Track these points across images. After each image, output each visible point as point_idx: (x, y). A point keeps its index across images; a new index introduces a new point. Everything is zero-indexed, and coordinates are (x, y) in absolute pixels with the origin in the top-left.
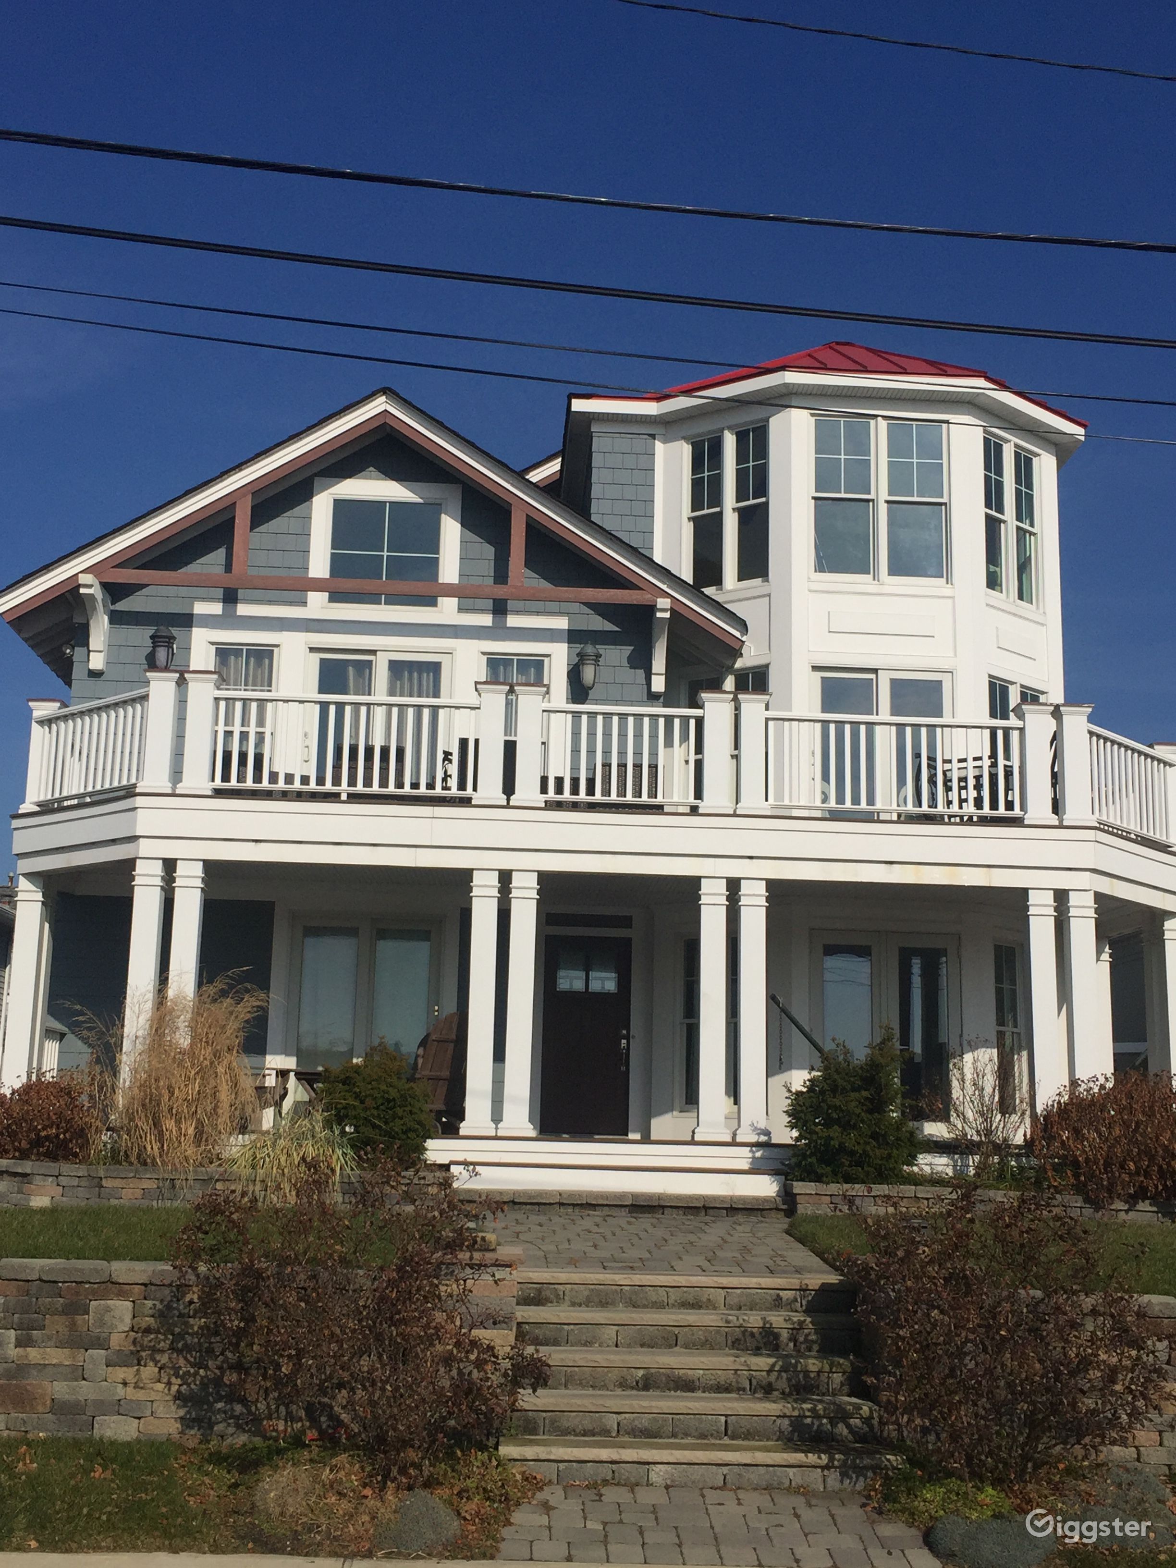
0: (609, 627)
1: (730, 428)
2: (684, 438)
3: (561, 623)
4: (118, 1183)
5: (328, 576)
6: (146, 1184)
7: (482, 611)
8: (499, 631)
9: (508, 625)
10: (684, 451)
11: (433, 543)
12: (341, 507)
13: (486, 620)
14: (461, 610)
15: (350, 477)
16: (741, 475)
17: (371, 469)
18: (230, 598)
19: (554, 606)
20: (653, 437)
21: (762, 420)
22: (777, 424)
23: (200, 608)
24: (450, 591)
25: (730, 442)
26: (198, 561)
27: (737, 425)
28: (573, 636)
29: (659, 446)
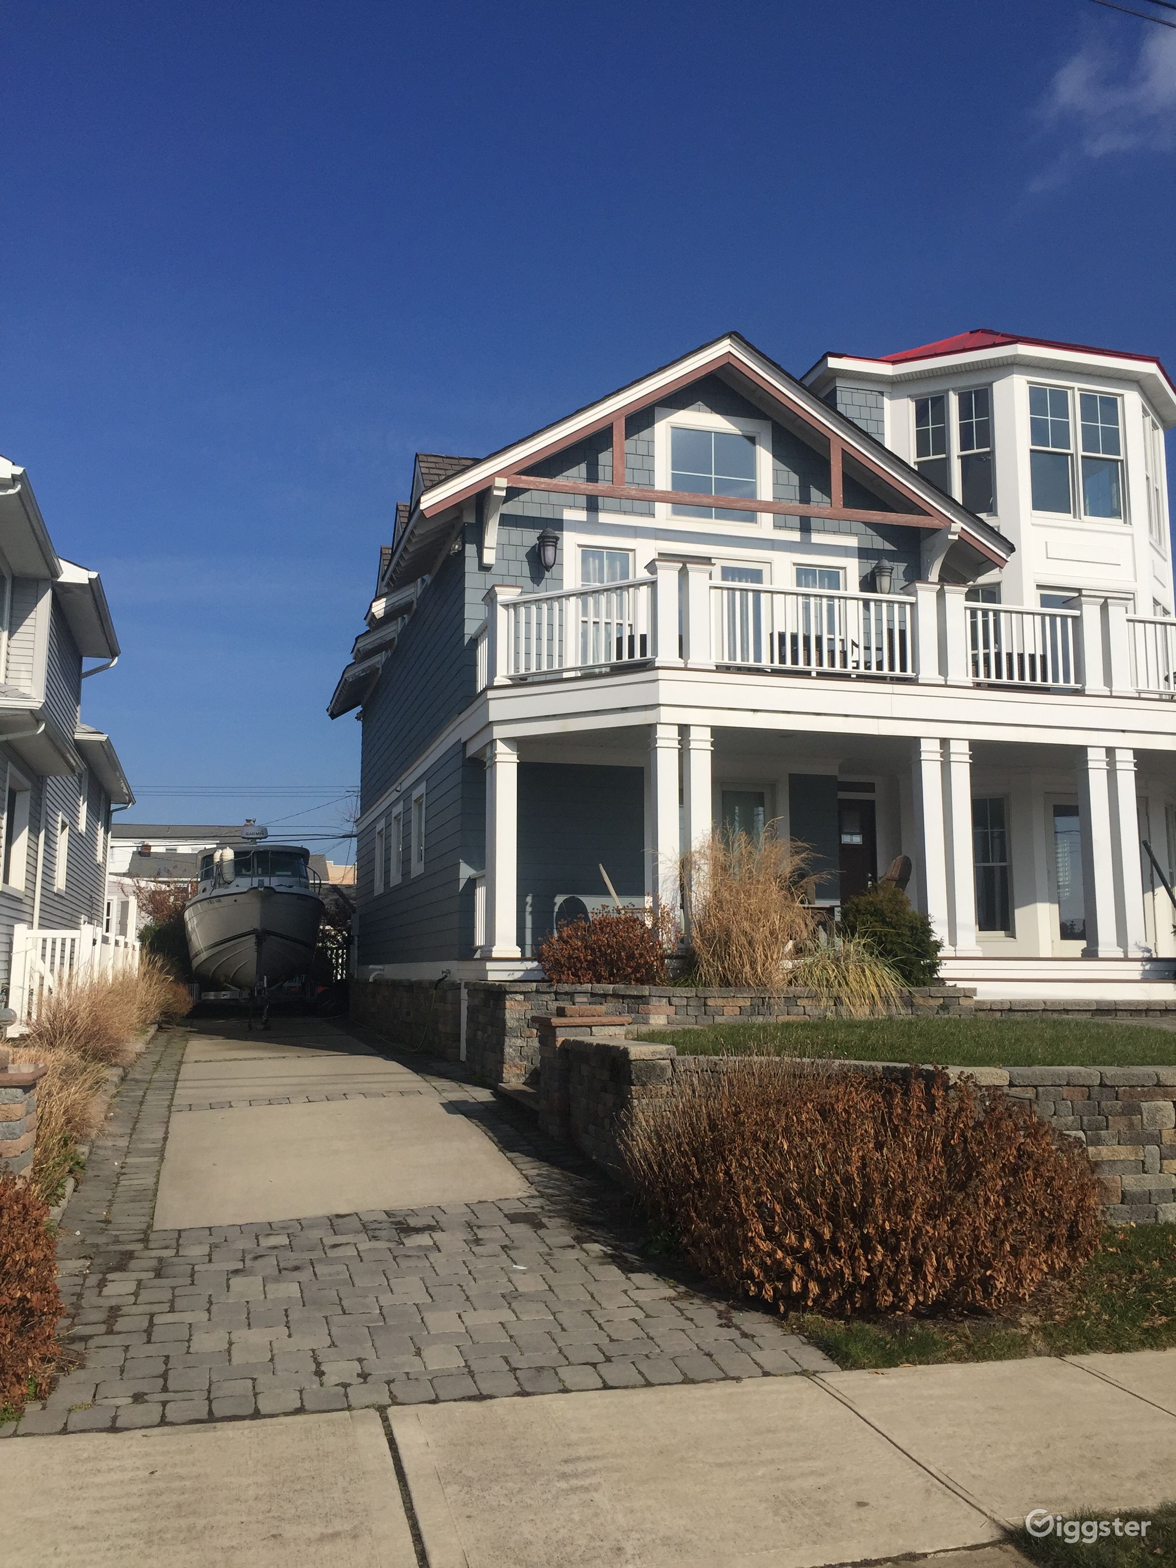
0: (888, 546)
1: (954, 390)
2: (909, 396)
3: (852, 542)
4: (720, 1002)
5: (670, 489)
6: (741, 1003)
7: (792, 529)
8: (805, 546)
9: (813, 541)
10: (909, 407)
11: (750, 470)
12: (678, 432)
13: (795, 536)
14: (776, 526)
15: (683, 409)
16: (965, 431)
17: (700, 403)
18: (592, 506)
19: (845, 525)
20: (882, 394)
21: (985, 384)
22: (999, 387)
23: (569, 515)
24: (766, 507)
25: (954, 401)
26: (564, 474)
27: (960, 388)
28: (863, 553)
29: (887, 402)
